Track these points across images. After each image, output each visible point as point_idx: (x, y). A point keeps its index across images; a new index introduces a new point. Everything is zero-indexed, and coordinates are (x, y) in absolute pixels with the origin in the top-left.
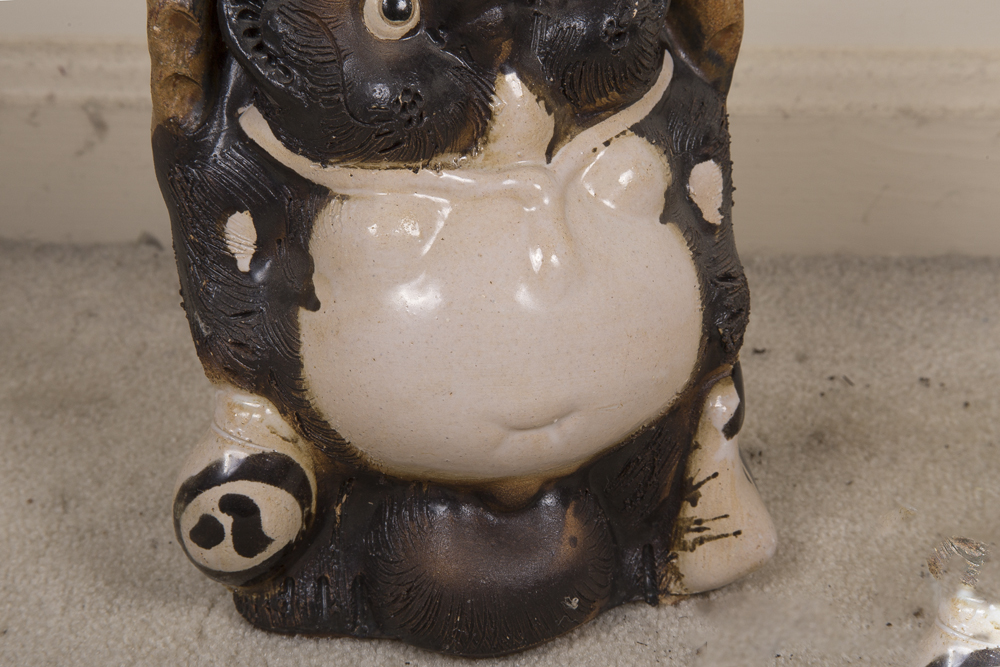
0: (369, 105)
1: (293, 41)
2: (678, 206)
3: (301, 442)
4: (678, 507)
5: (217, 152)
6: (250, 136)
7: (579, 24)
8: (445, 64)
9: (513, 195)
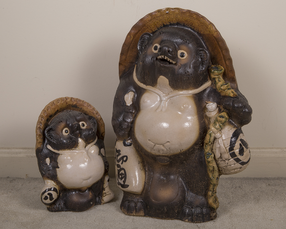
1: (55, 136)
2: (100, 153)
3: (57, 186)
4: (103, 191)
6: (49, 148)
7: (87, 132)
8: (73, 138)
9: (82, 152)
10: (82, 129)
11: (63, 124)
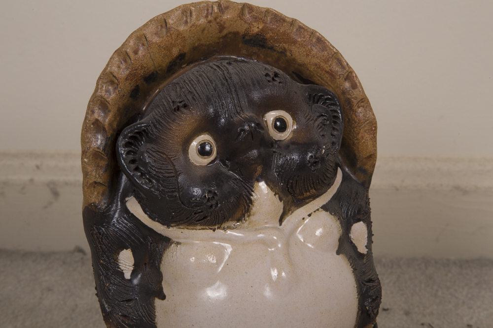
0: (191, 198)
1: (154, 166)
2: (345, 246)
5: (115, 220)
6: (132, 212)
7: (295, 157)
8: (229, 177)
9: (263, 242)
10: (271, 143)
11: (188, 120)
